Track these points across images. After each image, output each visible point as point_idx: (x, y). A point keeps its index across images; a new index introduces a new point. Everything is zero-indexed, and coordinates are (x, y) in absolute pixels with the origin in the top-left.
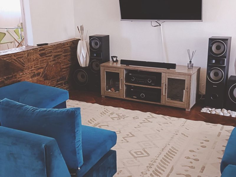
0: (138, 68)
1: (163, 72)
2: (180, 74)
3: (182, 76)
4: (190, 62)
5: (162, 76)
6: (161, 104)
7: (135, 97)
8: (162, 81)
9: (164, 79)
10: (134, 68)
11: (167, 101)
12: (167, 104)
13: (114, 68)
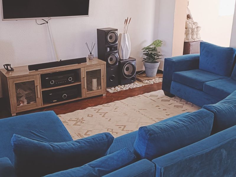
0: (56, 70)
1: (82, 67)
2: (97, 65)
3: (98, 67)
4: (91, 53)
5: (81, 71)
6: (82, 98)
7: (56, 101)
8: (82, 76)
9: (83, 73)
10: (52, 71)
11: (87, 93)
12: (88, 96)
13: (27, 77)
